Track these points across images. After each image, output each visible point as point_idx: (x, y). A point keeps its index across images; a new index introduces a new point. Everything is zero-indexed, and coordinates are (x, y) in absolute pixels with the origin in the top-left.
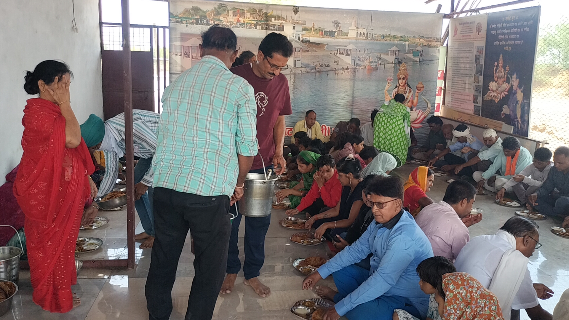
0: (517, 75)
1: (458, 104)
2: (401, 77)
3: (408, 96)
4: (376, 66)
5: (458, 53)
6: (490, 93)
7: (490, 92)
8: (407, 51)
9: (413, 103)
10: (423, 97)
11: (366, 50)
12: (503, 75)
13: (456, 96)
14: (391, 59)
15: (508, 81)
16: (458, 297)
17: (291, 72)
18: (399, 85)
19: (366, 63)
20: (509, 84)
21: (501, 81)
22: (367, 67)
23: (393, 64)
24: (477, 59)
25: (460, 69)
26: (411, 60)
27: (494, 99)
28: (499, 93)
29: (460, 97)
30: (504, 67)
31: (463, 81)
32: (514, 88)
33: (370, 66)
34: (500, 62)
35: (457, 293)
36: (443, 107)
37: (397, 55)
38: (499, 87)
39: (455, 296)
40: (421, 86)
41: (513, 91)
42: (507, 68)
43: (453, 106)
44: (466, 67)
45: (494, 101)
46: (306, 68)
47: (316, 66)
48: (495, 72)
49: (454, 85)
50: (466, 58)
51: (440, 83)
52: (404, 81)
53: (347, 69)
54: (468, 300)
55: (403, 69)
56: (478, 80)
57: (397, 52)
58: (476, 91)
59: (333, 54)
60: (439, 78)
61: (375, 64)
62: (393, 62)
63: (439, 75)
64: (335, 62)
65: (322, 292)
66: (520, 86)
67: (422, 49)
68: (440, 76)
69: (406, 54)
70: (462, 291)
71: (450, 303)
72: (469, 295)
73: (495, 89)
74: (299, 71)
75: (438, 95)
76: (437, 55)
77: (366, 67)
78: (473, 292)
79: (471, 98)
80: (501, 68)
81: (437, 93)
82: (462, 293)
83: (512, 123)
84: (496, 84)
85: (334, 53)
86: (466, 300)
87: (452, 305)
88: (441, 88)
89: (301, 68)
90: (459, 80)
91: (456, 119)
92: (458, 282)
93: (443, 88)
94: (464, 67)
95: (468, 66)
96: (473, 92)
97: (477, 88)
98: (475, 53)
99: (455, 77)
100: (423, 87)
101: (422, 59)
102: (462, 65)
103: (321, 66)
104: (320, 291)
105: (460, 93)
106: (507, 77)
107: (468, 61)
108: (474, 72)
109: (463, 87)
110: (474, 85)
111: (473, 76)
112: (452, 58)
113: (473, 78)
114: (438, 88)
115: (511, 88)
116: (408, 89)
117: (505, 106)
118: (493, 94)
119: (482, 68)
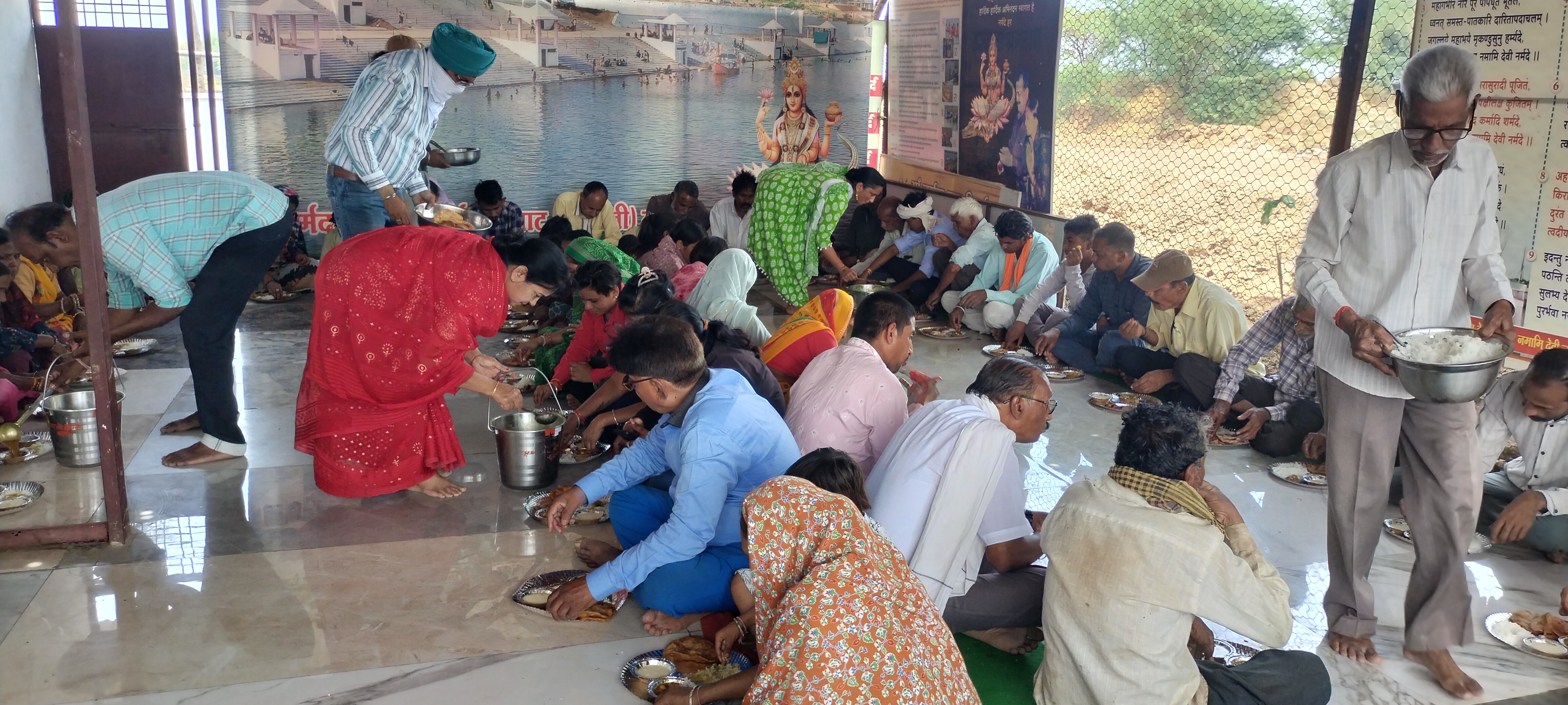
0: (1025, 80)
1: (914, 150)
2: (790, 90)
3: (809, 134)
4: (735, 65)
5: (908, 36)
6: (974, 122)
7: (973, 119)
8: (801, 32)
9: (819, 149)
10: (840, 136)
11: (710, 28)
12: (999, 81)
13: (909, 132)
14: (767, 48)
15: (1008, 93)
17: (535, 77)
18: (788, 109)
19: (711, 58)
20: (1010, 100)
21: (994, 94)
22: (713, 68)
23: (773, 62)
24: (947, 48)
25: (914, 72)
26: (810, 52)
27: (981, 135)
28: (991, 122)
29: (916, 133)
30: (1000, 63)
31: (922, 98)
32: (1021, 108)
33: (719, 64)
34: (992, 52)
35: (768, 517)
36: (883, 159)
37: (779, 38)
38: (990, 109)
39: (767, 524)
40: (836, 111)
41: (1019, 116)
42: (1006, 64)
43: (905, 154)
44: (927, 67)
45: (983, 139)
46: (570, 69)
47: (594, 63)
48: (982, 76)
49: (904, 109)
50: (925, 46)
51: (876, 105)
52: (798, 100)
53: (668, 71)
55: (794, 72)
56: (951, 97)
57: (779, 34)
58: (947, 118)
59: (632, 35)
60: (873, 94)
61: (730, 60)
62: (773, 57)
63: (873, 85)
64: (638, 55)
65: (588, 553)
66: (1031, 105)
67: (834, 27)
68: (874, 89)
69: (799, 39)
70: (777, 510)
71: (762, 541)
73: (982, 112)
74: (553, 75)
75: (873, 131)
76: (865, 40)
77: (710, 68)
79: (939, 135)
80: (993, 66)
81: (870, 126)
83: (1018, 185)
84: (986, 101)
85: (636, 34)
86: (790, 523)
88: (878, 117)
89: (558, 70)
90: (913, 97)
91: (909, 183)
92: (766, 496)
93: (882, 115)
94: (923, 67)
95: (929, 63)
96: (941, 122)
97: (948, 113)
98: (943, 34)
99: (906, 89)
100: (840, 113)
101: (836, 50)
102: (918, 63)
103: (607, 64)
104: (583, 552)
105: (917, 126)
106: (1007, 86)
107: (929, 54)
108: (942, 77)
109: (921, 110)
110: (942, 105)
111: (941, 85)
112: (897, 47)
113: (940, 91)
114: (871, 116)
115: (1014, 110)
116: (807, 118)
117: (1005, 149)
118: (979, 124)
119: (956, 67)
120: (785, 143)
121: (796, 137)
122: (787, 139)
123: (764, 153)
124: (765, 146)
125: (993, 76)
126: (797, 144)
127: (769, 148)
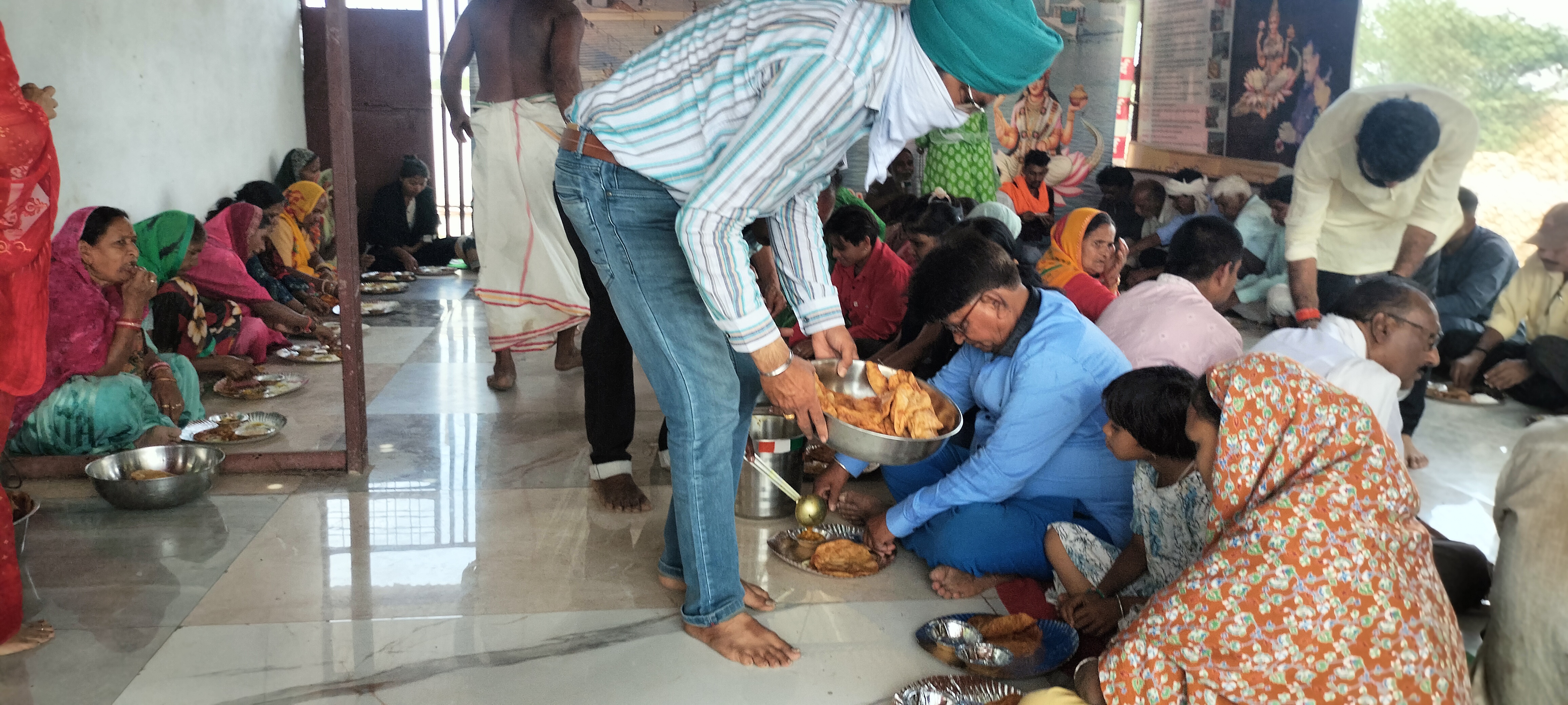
0: (1315, 45)
1: (1169, 134)
3: (1050, 120)
5: (1168, 12)
6: (1247, 97)
7: (1246, 94)
8: (1047, 11)
9: (1060, 135)
10: (1085, 122)
12: (1281, 50)
13: (1164, 115)
15: (1292, 62)
16: (1258, 407)
18: (1030, 93)
20: (1294, 69)
21: (1274, 65)
24: (1216, 20)
25: (1173, 50)
27: (1256, 110)
28: (1269, 95)
29: (1173, 116)
30: (1282, 30)
31: (1181, 77)
32: (1308, 77)
34: (1273, 19)
35: (1254, 396)
36: (1132, 147)
38: (1268, 81)
39: (1250, 405)
40: (1082, 95)
41: (1306, 86)
42: (1291, 31)
43: (1157, 140)
44: (1190, 43)
45: (1258, 115)
48: (1259, 46)
49: (1158, 91)
50: (1188, 21)
51: (1126, 89)
52: (1040, 83)
54: (1288, 414)
56: (1219, 73)
58: (1212, 97)
60: (1123, 77)
63: (1124, 68)
65: (854, 507)
66: (1321, 72)
67: (1083, 5)
68: (1125, 73)
70: (1269, 390)
71: (1236, 426)
72: (1289, 397)
73: (1258, 85)
75: (1120, 117)
76: (1118, 19)
78: (1300, 389)
79: (1202, 117)
80: (1275, 33)
81: (1119, 112)
82: (1269, 396)
84: (1263, 74)
86: (1283, 412)
87: (1241, 431)
88: (1128, 102)
90: (1170, 77)
91: (1163, 169)
92: (1255, 370)
93: (1132, 100)
94: (1185, 44)
95: (1192, 39)
96: (1206, 101)
97: (1215, 91)
98: (1211, 6)
99: (1164, 69)
100: (1086, 98)
101: (1085, 31)
102: (1179, 40)
104: (848, 506)
105: (1174, 108)
106: (1291, 55)
107: (1191, 29)
108: (1209, 52)
109: (1182, 90)
110: (1207, 83)
111: (1206, 62)
112: (1154, 25)
113: (1205, 69)
114: (1121, 102)
115: (1300, 81)
116: (1049, 102)
117: (1286, 125)
118: (1254, 99)
119: (1226, 39)
120: (1024, 129)
121: (1036, 123)
122: (1026, 125)
123: (1000, 140)
124: (1002, 132)
125: (1277, 45)
126: (1037, 130)
127: (1007, 134)
